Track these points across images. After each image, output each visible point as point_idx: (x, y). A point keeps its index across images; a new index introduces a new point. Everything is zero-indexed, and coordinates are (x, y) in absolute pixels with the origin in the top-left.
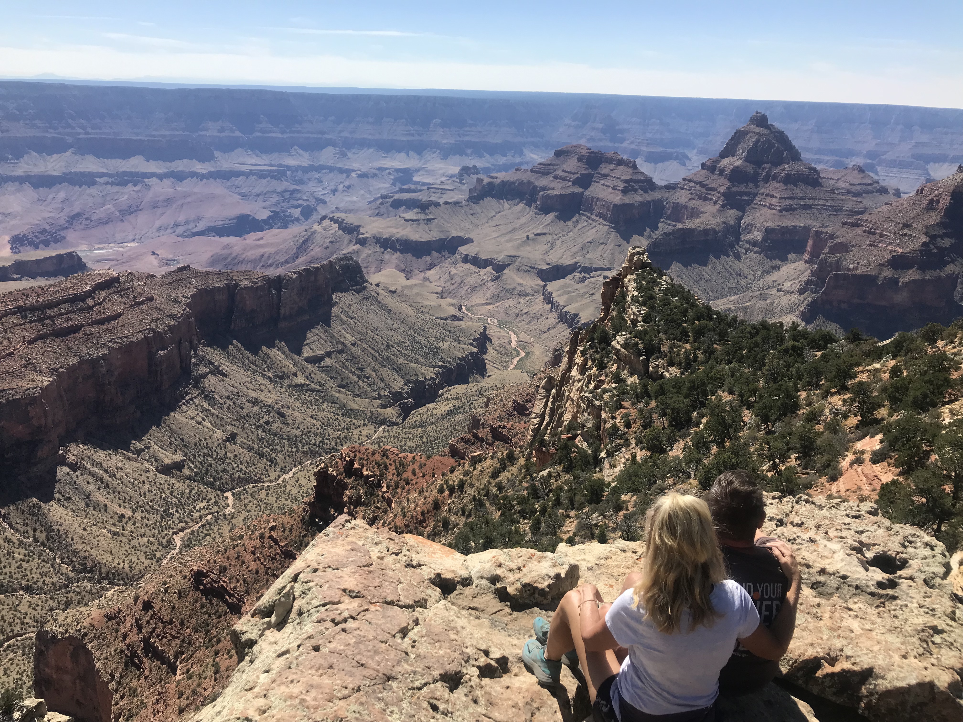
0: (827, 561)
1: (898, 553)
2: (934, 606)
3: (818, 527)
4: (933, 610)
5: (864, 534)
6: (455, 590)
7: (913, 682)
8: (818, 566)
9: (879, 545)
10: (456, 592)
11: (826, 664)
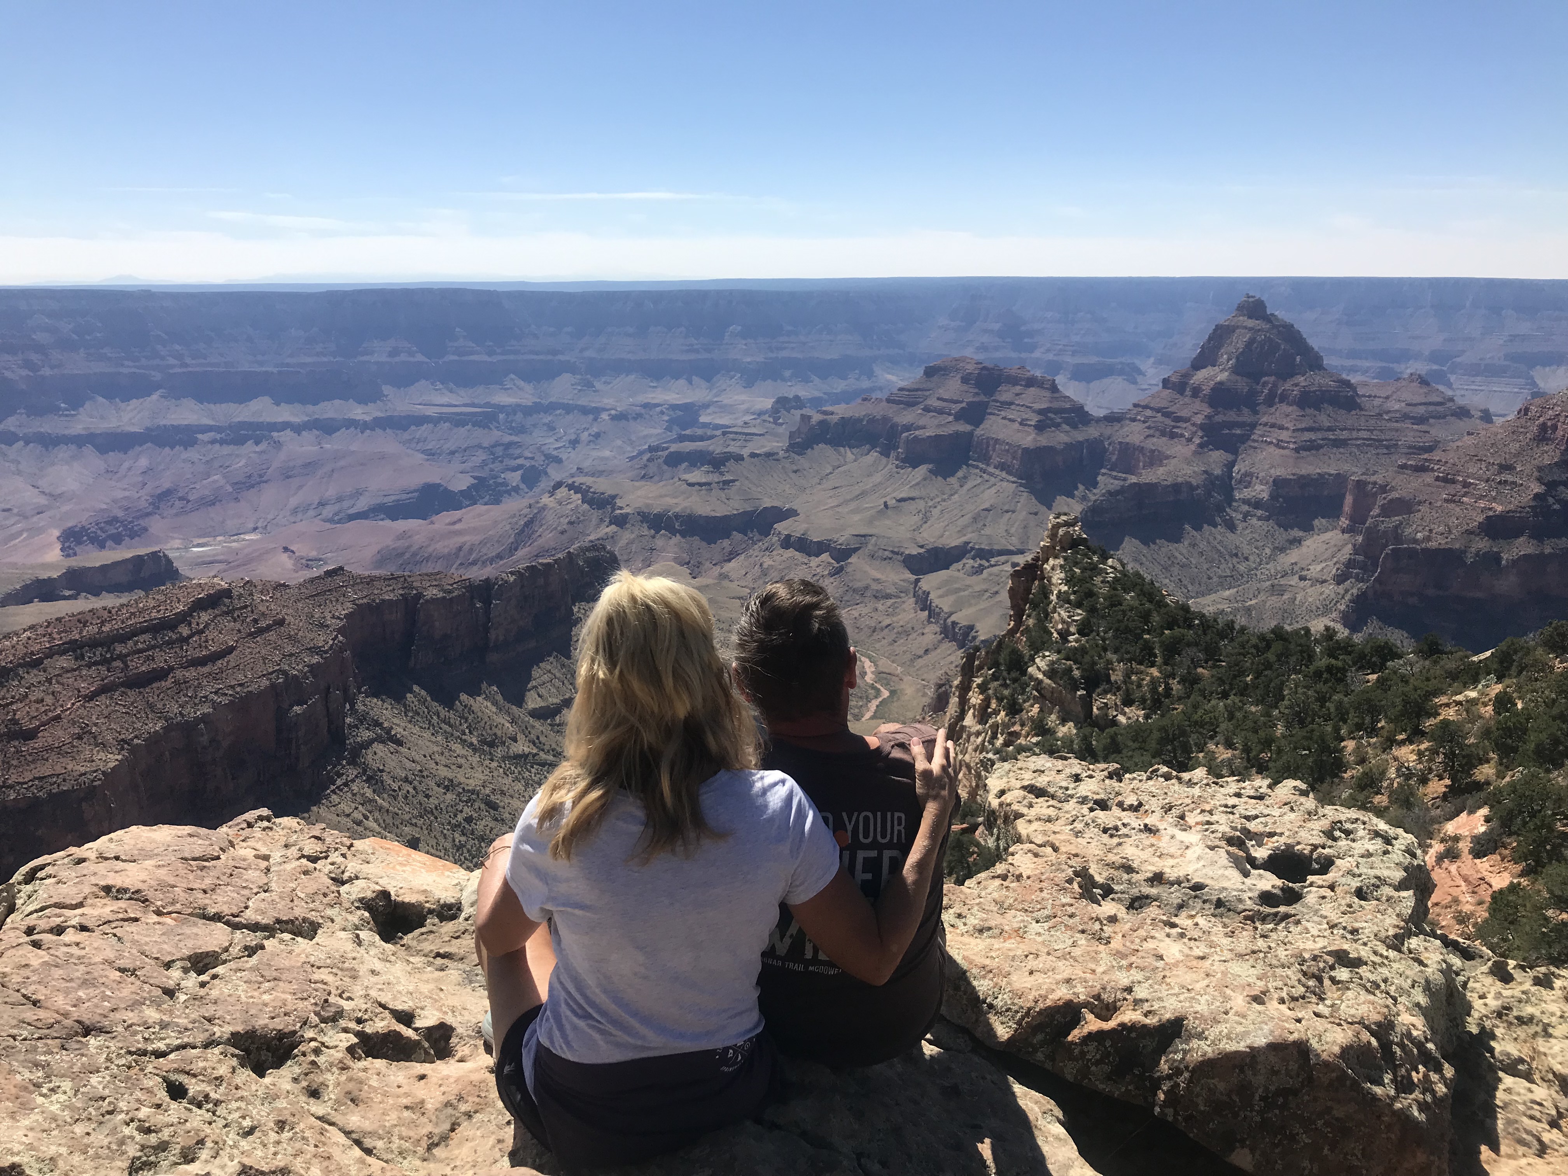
0: (1171, 862)
1: (1315, 847)
2: (1357, 925)
3: (1168, 809)
4: (1354, 931)
5: (1258, 820)
6: (422, 925)
7: (1261, 1041)
8: (1149, 870)
9: (1281, 834)
10: (423, 930)
11: (1090, 1017)
